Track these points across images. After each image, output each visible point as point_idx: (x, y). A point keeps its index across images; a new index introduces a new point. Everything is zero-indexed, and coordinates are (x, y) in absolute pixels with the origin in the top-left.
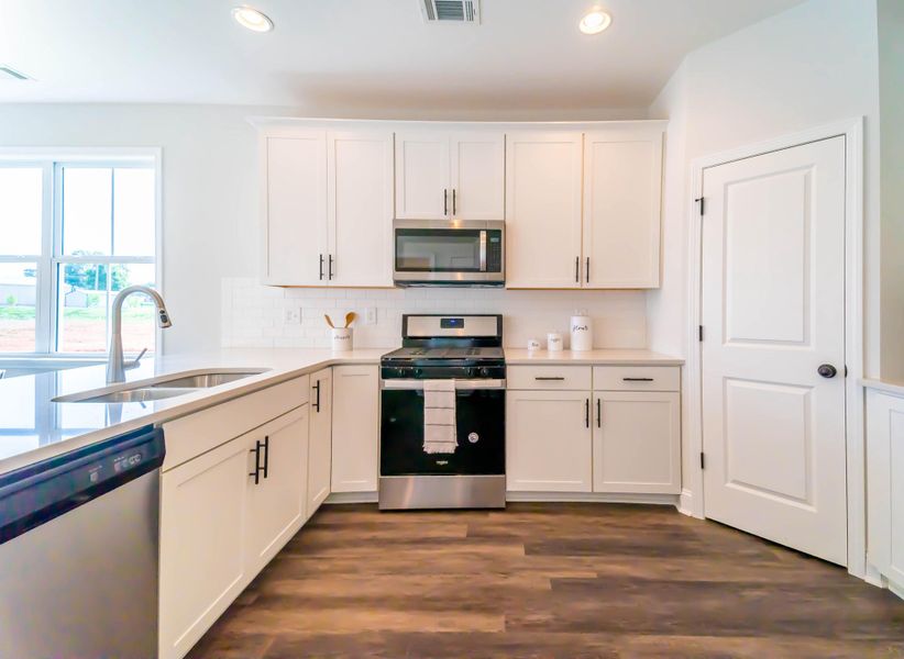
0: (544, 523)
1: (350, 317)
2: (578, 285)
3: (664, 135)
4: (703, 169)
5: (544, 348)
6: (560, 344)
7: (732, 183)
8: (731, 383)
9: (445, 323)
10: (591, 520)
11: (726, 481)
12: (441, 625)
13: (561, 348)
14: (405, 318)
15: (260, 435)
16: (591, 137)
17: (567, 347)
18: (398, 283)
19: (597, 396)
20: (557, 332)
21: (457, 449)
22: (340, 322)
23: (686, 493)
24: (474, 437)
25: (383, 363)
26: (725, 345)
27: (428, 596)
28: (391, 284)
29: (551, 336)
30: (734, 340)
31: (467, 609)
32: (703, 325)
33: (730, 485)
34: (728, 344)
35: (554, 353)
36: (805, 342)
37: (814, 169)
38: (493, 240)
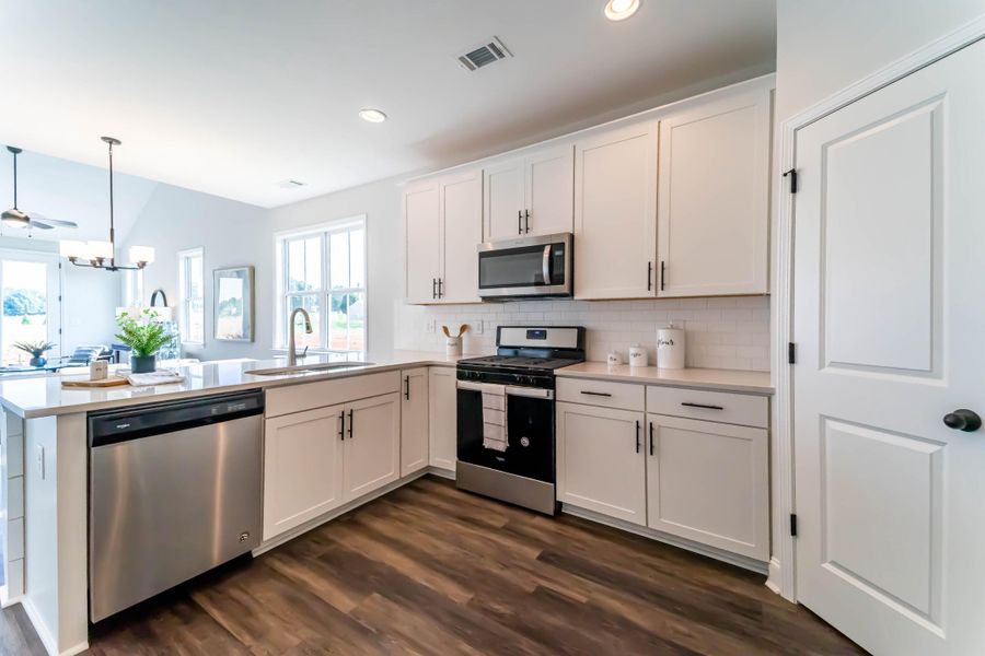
0: (578, 541)
1: (464, 328)
2: (652, 294)
3: (772, 92)
4: (796, 130)
5: (625, 363)
6: (643, 360)
7: (831, 143)
8: (831, 424)
9: (531, 335)
10: (633, 554)
11: (824, 561)
12: (427, 580)
13: (645, 363)
14: (499, 328)
15: (347, 408)
16: (667, 122)
17: (652, 363)
18: (486, 299)
19: (650, 418)
20: (640, 346)
21: (508, 449)
22: (454, 332)
23: (775, 563)
24: (525, 442)
25: (458, 367)
26: (823, 371)
27: (437, 558)
28: (480, 300)
29: (632, 351)
30: (833, 364)
31: (453, 578)
32: (795, 341)
33: (827, 566)
34: (827, 370)
35: (635, 369)
36: (932, 372)
37: (946, 98)
38: (558, 253)
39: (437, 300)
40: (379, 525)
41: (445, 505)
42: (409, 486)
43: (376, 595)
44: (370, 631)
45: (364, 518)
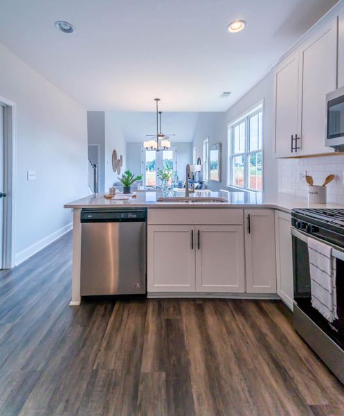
15: (195, 229)
25: (292, 214)
39: (294, 154)
40: (211, 320)
41: (271, 338)
42: (257, 303)
43: (164, 375)
44: (137, 401)
45: (208, 309)
